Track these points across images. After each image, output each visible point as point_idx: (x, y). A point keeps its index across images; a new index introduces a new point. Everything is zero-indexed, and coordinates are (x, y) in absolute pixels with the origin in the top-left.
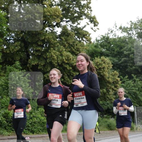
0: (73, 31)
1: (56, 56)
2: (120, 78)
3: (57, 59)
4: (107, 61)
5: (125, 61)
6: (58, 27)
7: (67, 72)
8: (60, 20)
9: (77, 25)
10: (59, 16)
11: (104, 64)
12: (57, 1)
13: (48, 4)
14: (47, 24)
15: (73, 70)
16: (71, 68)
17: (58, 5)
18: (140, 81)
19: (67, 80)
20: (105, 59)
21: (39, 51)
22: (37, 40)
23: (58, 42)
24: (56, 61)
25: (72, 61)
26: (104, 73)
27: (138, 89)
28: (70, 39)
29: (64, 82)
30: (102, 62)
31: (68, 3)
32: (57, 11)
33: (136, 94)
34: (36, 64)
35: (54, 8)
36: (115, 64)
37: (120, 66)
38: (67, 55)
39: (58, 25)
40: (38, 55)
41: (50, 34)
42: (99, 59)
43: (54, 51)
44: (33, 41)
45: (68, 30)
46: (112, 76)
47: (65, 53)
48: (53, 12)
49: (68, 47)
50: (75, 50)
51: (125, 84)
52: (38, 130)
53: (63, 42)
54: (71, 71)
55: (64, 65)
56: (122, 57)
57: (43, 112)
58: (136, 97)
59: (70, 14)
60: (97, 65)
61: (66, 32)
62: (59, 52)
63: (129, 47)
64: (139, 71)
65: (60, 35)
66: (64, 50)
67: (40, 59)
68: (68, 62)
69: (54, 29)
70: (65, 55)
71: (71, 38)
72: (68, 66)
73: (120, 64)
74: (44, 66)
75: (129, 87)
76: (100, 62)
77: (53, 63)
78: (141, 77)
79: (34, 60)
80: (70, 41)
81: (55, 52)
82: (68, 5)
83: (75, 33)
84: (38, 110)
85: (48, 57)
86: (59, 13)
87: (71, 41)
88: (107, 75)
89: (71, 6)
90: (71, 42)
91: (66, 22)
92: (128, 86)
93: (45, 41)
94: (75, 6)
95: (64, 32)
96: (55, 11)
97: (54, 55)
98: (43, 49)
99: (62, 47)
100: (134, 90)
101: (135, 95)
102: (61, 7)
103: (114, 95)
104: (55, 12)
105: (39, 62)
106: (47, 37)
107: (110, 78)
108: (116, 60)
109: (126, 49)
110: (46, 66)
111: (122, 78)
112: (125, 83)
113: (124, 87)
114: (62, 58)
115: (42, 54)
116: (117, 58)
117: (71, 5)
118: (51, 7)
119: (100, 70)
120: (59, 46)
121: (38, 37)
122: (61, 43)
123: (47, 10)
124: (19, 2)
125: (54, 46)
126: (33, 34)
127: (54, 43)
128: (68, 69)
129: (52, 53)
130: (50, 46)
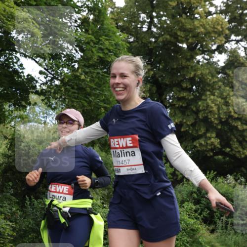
1: (217, 107)
3: (219, 111)
6: (220, 53)
7: (236, 135)
8: (224, 40)
10: (222, 31)
12: (219, 5)
13: (203, 12)
14: (199, 49)
16: (245, 127)
17: (222, 12)
19: (236, 150)
21: (183, 98)
22: (180, 78)
23: (220, 80)
24: (216, 116)
29: (231, 153)
31: (240, 7)
32: (218, 24)
34: (178, 123)
35: (213, 18)
39: (221, 49)
40: (182, 107)
41: (206, 67)
43: (212, 97)
44: (173, 81)
45: (240, 57)
48: (211, 27)
52: (183, 243)
53: (230, 80)
54: (246, 133)
55: (231, 122)
57: (193, 210)
59: (244, 27)
61: (236, 61)
62: (222, 98)
65: (223, 68)
66: (232, 93)
67: (186, 114)
68: (240, 117)
69: (211, 57)
72: (240, 123)
74: (192, 125)
77: (210, 118)
79: (174, 116)
81: (214, 100)
82: (241, 11)
84: (183, 207)
85: (201, 108)
86: (222, 28)
89: (246, 12)
91: (235, 42)
93: (195, 80)
95: (231, 61)
96: (215, 23)
97: (213, 105)
98: (190, 96)
99: (228, 88)
102: (226, 15)
104: (215, 26)
105: (183, 119)
106: (199, 73)
110: (197, 126)
114: (228, 109)
115: (188, 105)
117: (246, 9)
118: (207, 17)
120: (223, 87)
121: (182, 73)
122: (226, 81)
123: (199, 24)
124: (149, 15)
125: (212, 88)
126: (173, 69)
127: (212, 82)
128: (240, 129)
129: (208, 100)
130: (205, 89)
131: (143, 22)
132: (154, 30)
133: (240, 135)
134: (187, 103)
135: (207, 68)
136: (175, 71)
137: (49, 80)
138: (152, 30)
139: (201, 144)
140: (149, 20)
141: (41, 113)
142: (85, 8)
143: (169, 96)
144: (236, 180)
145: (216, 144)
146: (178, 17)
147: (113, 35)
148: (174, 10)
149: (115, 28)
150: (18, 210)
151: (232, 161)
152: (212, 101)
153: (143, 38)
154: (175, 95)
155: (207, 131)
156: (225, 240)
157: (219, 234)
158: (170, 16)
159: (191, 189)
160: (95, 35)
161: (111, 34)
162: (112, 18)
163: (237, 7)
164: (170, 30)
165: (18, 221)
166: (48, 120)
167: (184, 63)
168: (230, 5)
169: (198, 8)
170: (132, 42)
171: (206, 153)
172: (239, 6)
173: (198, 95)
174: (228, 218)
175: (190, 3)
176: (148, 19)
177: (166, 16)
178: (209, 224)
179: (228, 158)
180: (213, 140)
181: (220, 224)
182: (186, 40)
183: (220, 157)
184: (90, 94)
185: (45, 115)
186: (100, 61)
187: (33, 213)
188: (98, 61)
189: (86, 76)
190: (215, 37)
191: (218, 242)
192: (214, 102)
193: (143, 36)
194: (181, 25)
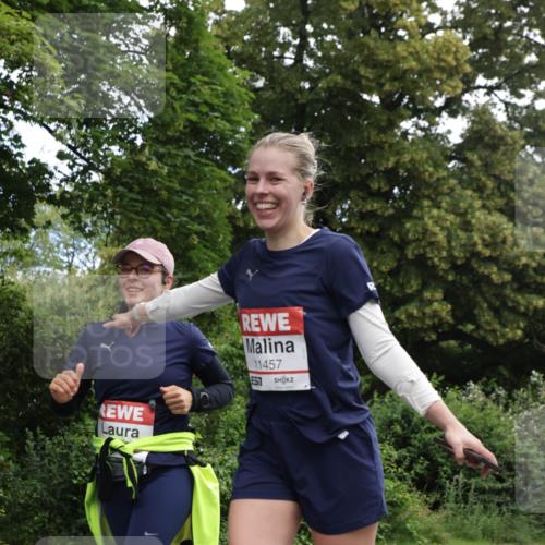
0: (516, 125)
1: (445, 233)
3: (449, 242)
6: (453, 114)
7: (487, 295)
8: (461, 85)
9: (535, 98)
10: (456, 67)
12: (449, 10)
13: (415, 24)
14: (406, 106)
15: (515, 286)
16: (508, 277)
17: (456, 25)
19: (488, 328)
21: (372, 214)
22: (365, 171)
23: (453, 175)
24: (444, 254)
25: (512, 248)
28: (504, 158)
29: (475, 335)
31: (496, 13)
32: (448, 52)
35: (437, 39)
38: (490, 223)
39: (454, 107)
40: (368, 233)
41: (421, 146)
43: (435, 212)
44: (349, 176)
45: (495, 124)
47: (482, 217)
48: (432, 57)
49: (493, 194)
53: (475, 174)
54: (508, 292)
55: (476, 266)
57: (393, 459)
59: (503, 59)
61: (487, 133)
62: (457, 214)
65: (459, 147)
66: (478, 203)
67: (379, 248)
68: (494, 255)
69: (433, 124)
70: (483, 226)
71: (509, 153)
72: (495, 269)
74: (394, 273)
77: (430, 258)
80: (503, 168)
81: (439, 217)
82: (497, 23)
83: (523, 133)
85: (410, 235)
86: (456, 59)
87: (508, 167)
89: (508, 24)
90: (509, 172)
91: (485, 90)
93: (398, 173)
94: (526, 25)
95: (477, 132)
96: (441, 49)
97: (437, 229)
98: (387, 209)
99: (469, 192)
102: (465, 31)
104: (442, 56)
105: (372, 260)
106: (407, 158)
110: (402, 274)
114: (470, 238)
115: (382, 229)
117: (509, 19)
118: (423, 35)
120: (458, 190)
121: (368, 159)
122: (465, 177)
123: (406, 51)
124: (297, 29)
125: (435, 192)
126: (350, 150)
127: (435, 178)
128: (496, 282)
129: (426, 219)
130: (419, 194)
131: (285, 46)
132: (310, 63)
133: (494, 295)
134: (380, 225)
135: (425, 149)
136: (354, 155)
137: (78, 173)
138: (304, 62)
139: (410, 316)
140: (297, 42)
141: (62, 246)
142: (157, 12)
143: (342, 209)
144: (487, 394)
145: (444, 314)
146: (361, 35)
147: (218, 72)
148: (351, 21)
149: (225, 57)
150: (9, 459)
151: (479, 351)
152: (435, 221)
153: (284, 80)
154: (353, 206)
155: (424, 286)
156: (463, 525)
157: (450, 512)
158: (344, 34)
159: (389, 415)
160: (180, 71)
161: (215, 71)
162: (217, 36)
163: (490, 14)
164: (343, 64)
165: (9, 485)
166: (76, 261)
167: (374, 136)
168: (475, 9)
169: (405, 16)
170: (260, 89)
171: (423, 334)
172: (493, 11)
173: (404, 207)
174: (469, 476)
175: (385, 4)
176: (295, 38)
177: (333, 33)
178: (429, 491)
179: (470, 346)
180: (436, 305)
181: (451, 490)
182: (377, 87)
183: (453, 343)
184: (168, 205)
185: (71, 249)
186: (192, 130)
187: (41, 467)
188: (188, 130)
189: (160, 164)
190: (441, 80)
191: (446, 531)
192: (440, 223)
193: (284, 75)
194: (366, 52)
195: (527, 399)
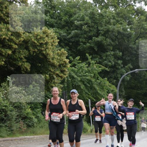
2: (69, 59)
4: (50, 33)
5: (76, 36)
11: (47, 38)
18: (97, 64)
20: (49, 30)
26: (48, 52)
27: (93, 75)
30: (44, 35)
33: (91, 83)
36: (62, 39)
37: (70, 42)
42: (40, 31)
46: (58, 56)
50: (4, 14)
51: (76, 68)
56: (72, 28)
58: (91, 86)
60: (37, 39)
63: (81, 15)
64: (95, 50)
73: (69, 39)
75: (82, 72)
76: (41, 35)
78: (97, 58)
88: (52, 55)
92: (80, 70)
100: (88, 76)
101: (89, 84)
103: (61, 83)
107: (55, 58)
108: (63, 33)
109: (78, 17)
111: (72, 59)
112: (76, 66)
113: (75, 72)
116: (65, 30)
119: (41, 47)
195: (6, 86)
